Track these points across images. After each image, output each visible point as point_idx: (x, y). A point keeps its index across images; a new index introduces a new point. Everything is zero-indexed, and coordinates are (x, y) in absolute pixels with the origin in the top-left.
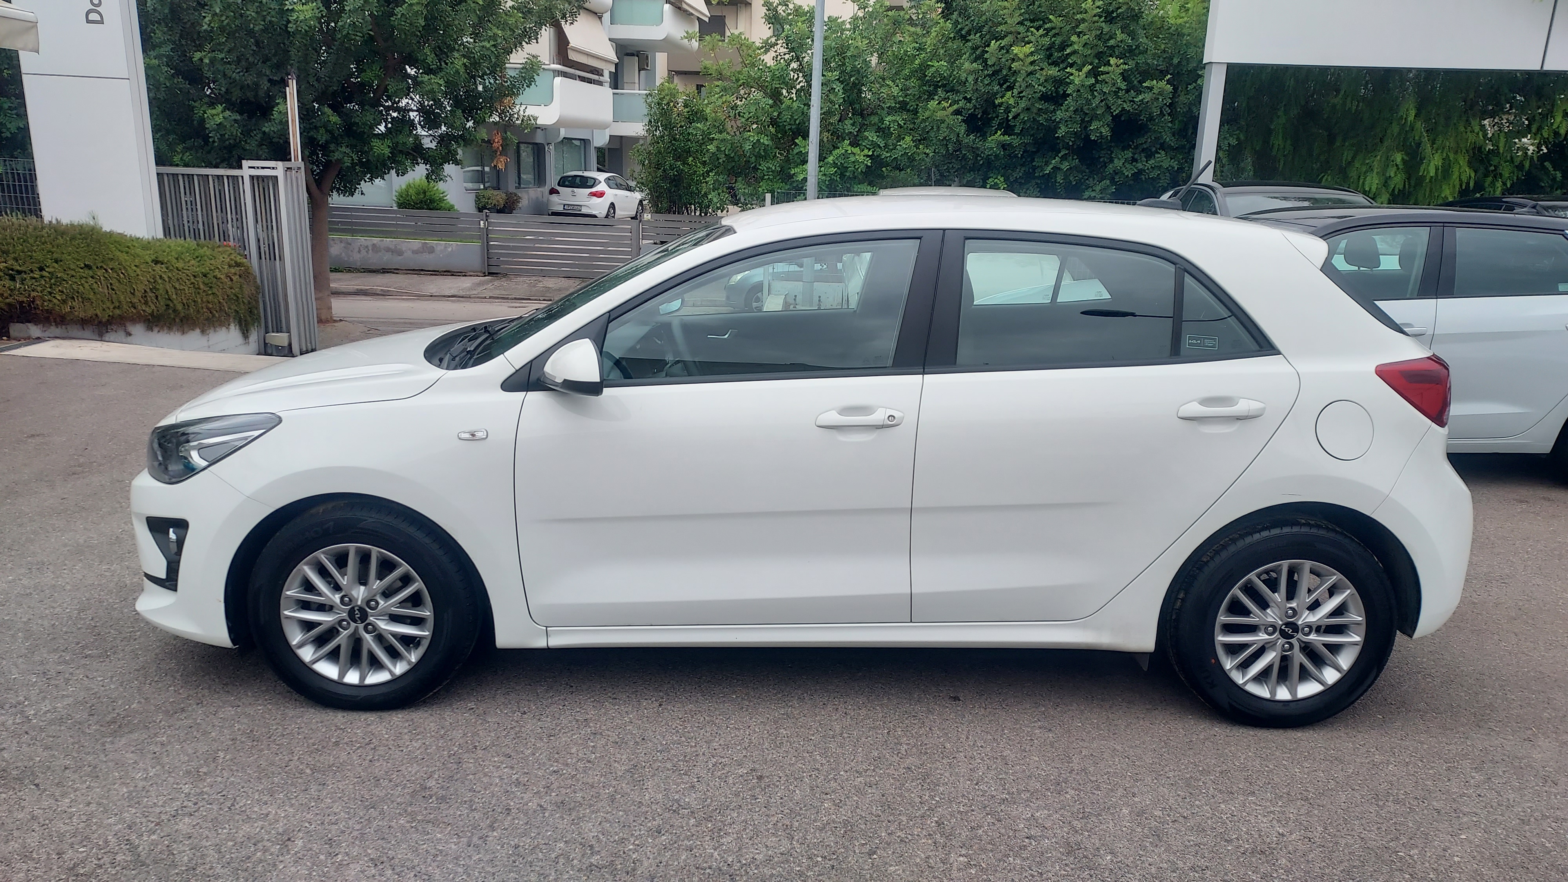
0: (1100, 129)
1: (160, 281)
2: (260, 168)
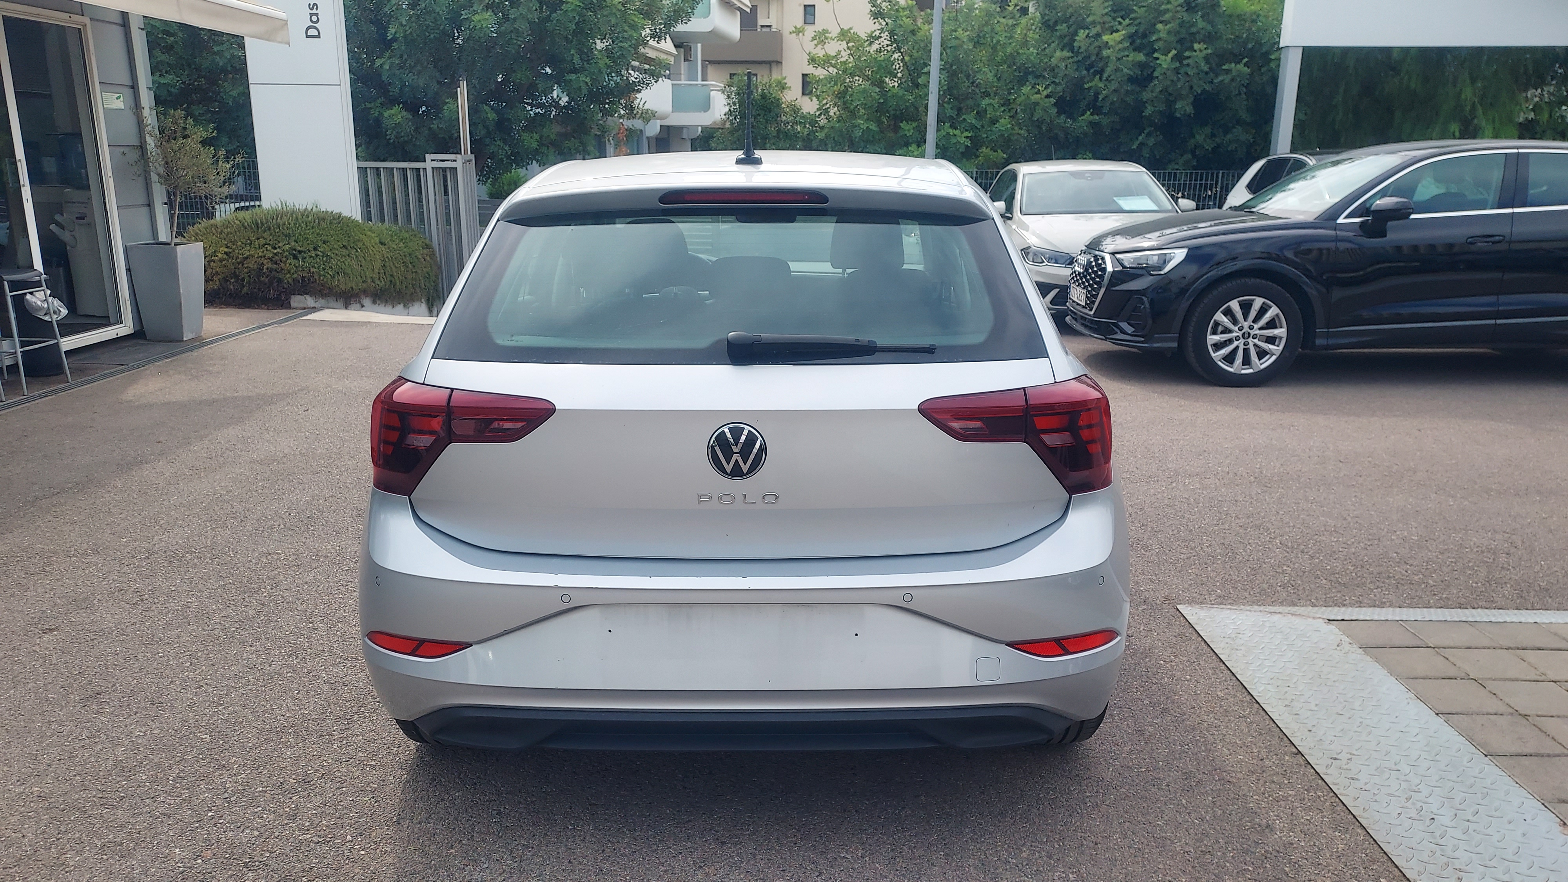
0: (1184, 107)
1: (387, 260)
2: (441, 160)
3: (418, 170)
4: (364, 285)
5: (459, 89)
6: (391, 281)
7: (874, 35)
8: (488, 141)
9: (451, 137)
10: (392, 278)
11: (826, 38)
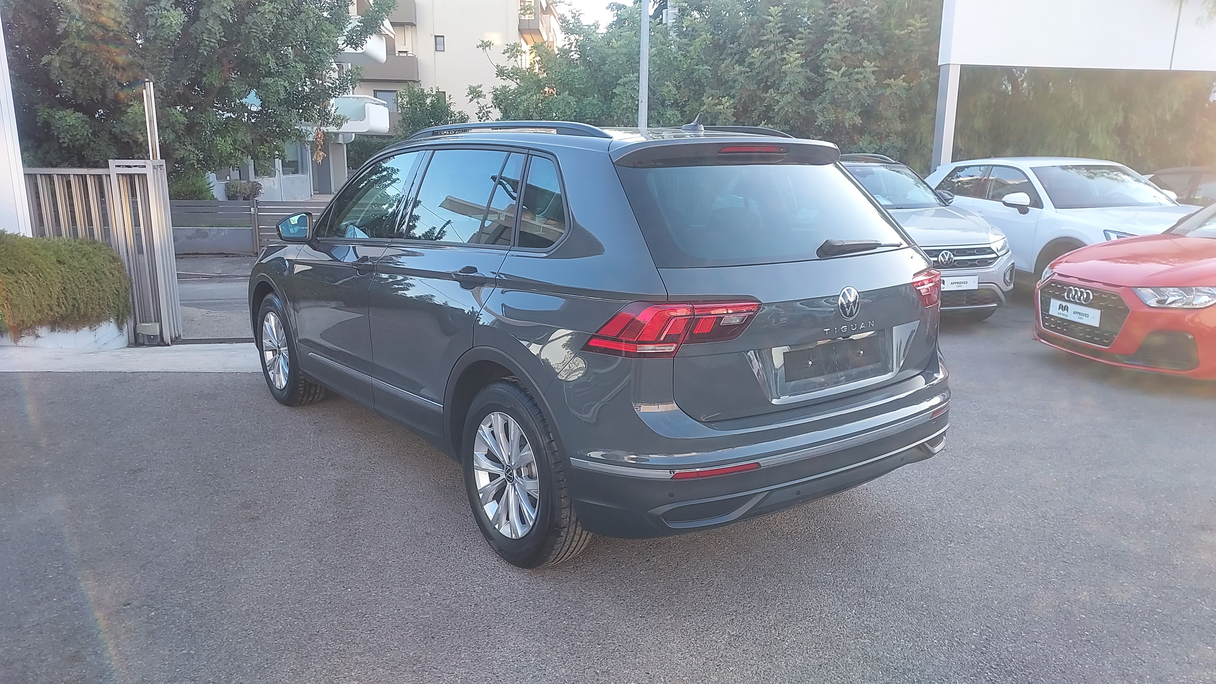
0: (853, 118)
1: (68, 282)
2: (126, 166)
3: (100, 177)
4: (39, 316)
5: (144, 91)
6: (74, 305)
8: (177, 145)
9: (136, 142)
10: (75, 302)
11: (518, 51)
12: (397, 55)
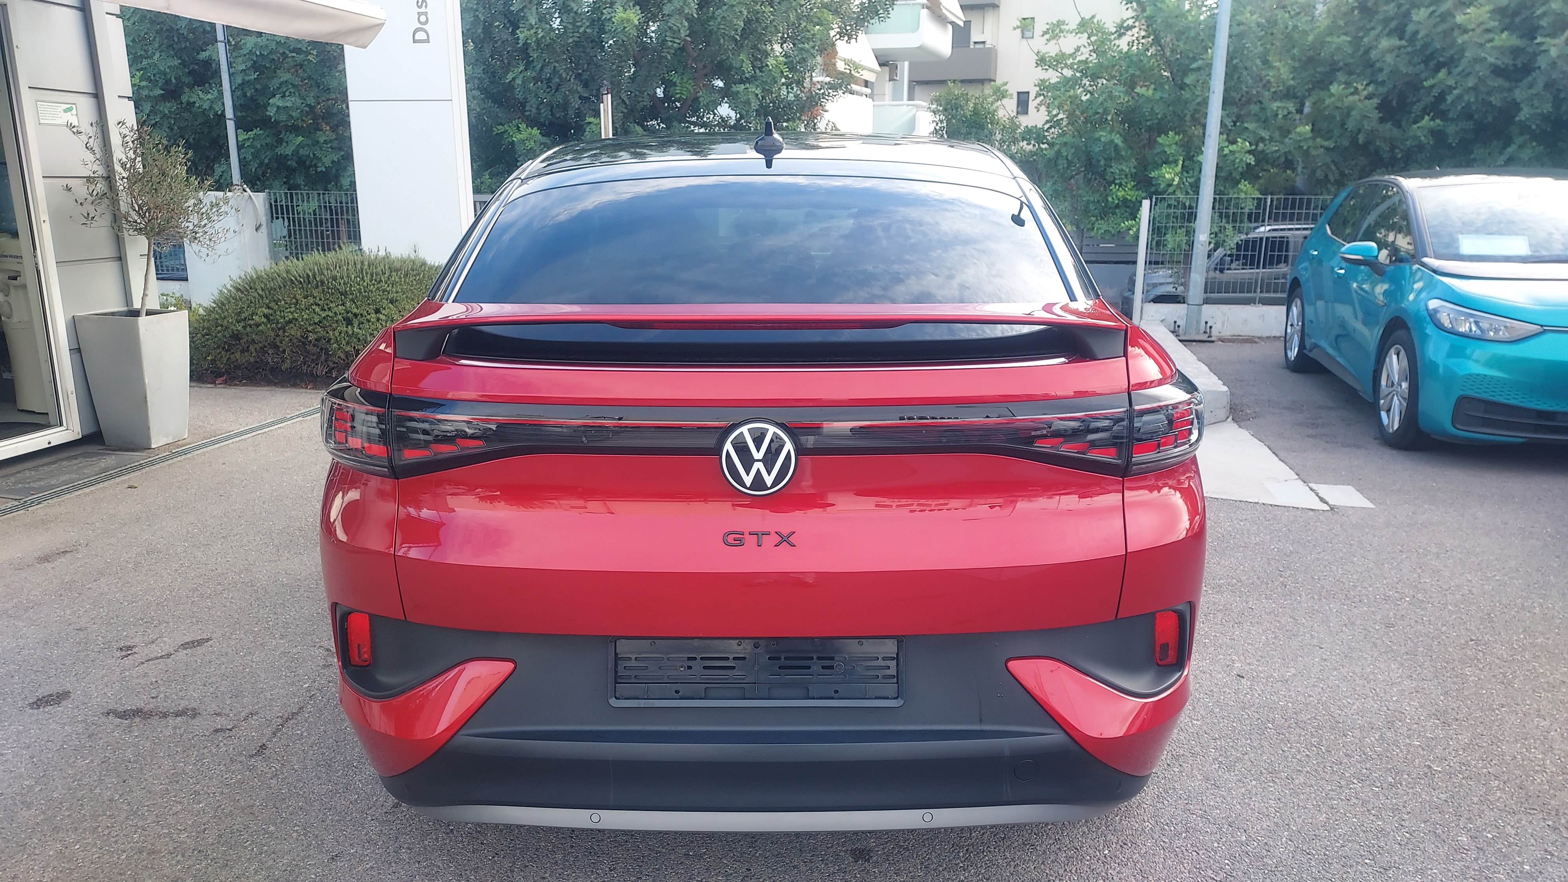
5: (601, 105)
7: (1125, 25)
12: (972, 47)
